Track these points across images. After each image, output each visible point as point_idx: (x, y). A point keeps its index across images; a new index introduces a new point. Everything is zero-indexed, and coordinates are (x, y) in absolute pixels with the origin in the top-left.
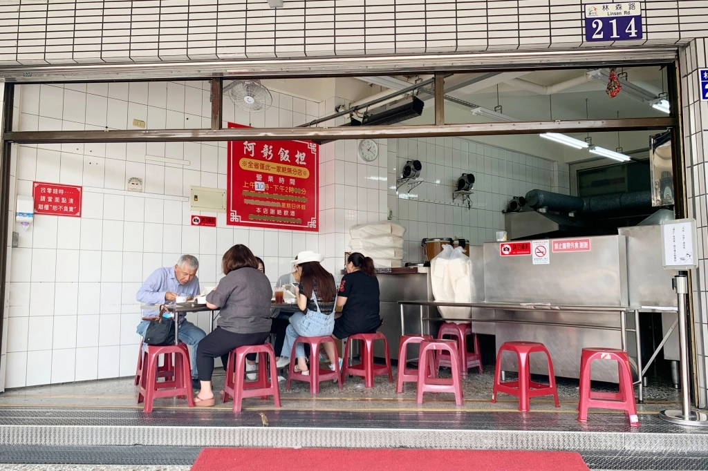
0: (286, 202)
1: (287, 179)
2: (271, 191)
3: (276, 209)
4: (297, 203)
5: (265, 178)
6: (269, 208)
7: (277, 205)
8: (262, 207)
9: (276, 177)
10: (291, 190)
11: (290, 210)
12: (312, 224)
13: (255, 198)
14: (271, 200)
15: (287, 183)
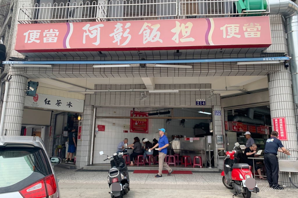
0: (142, 127)
1: (142, 122)
2: (138, 124)
3: (139, 128)
4: (144, 127)
5: (137, 122)
6: (138, 128)
7: (140, 128)
8: (137, 128)
9: (140, 121)
10: (143, 124)
11: (142, 129)
12: (147, 132)
13: (135, 126)
14: (139, 127)
15: (142, 123)
